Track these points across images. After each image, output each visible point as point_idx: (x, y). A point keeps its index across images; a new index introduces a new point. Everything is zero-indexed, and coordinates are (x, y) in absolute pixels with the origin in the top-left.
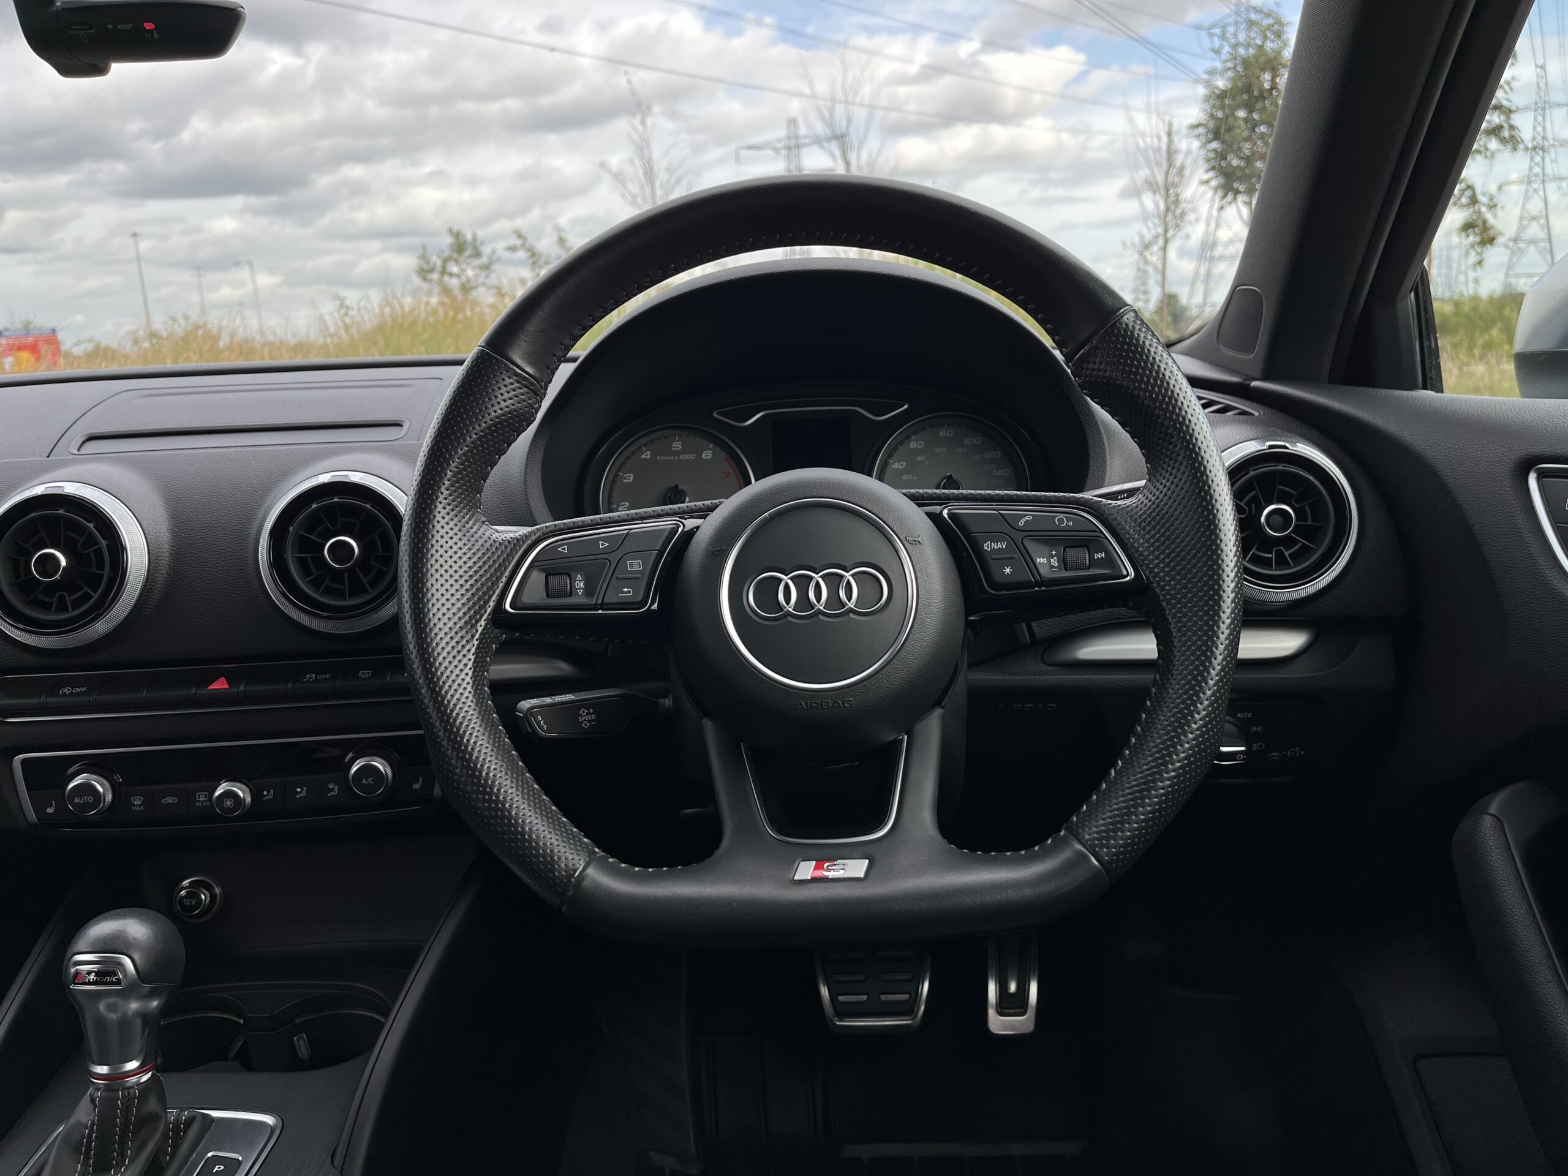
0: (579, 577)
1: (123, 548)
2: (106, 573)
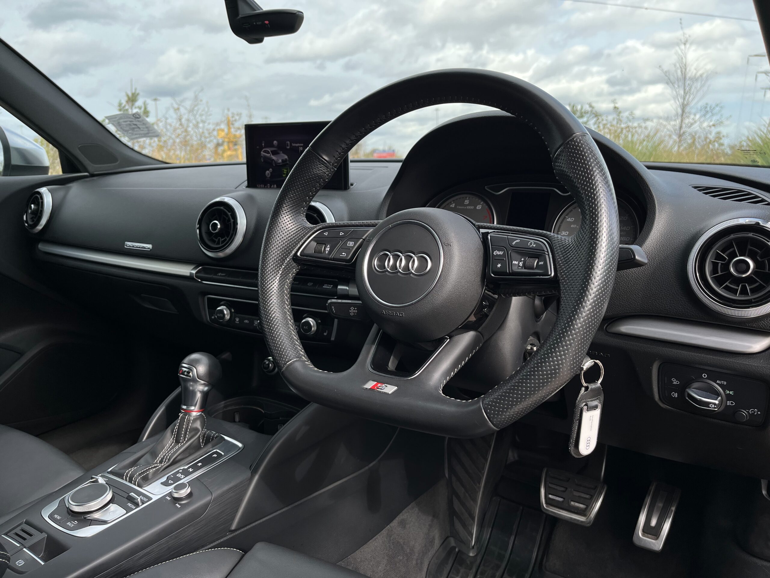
0: (329, 246)
1: (237, 224)
2: (231, 232)
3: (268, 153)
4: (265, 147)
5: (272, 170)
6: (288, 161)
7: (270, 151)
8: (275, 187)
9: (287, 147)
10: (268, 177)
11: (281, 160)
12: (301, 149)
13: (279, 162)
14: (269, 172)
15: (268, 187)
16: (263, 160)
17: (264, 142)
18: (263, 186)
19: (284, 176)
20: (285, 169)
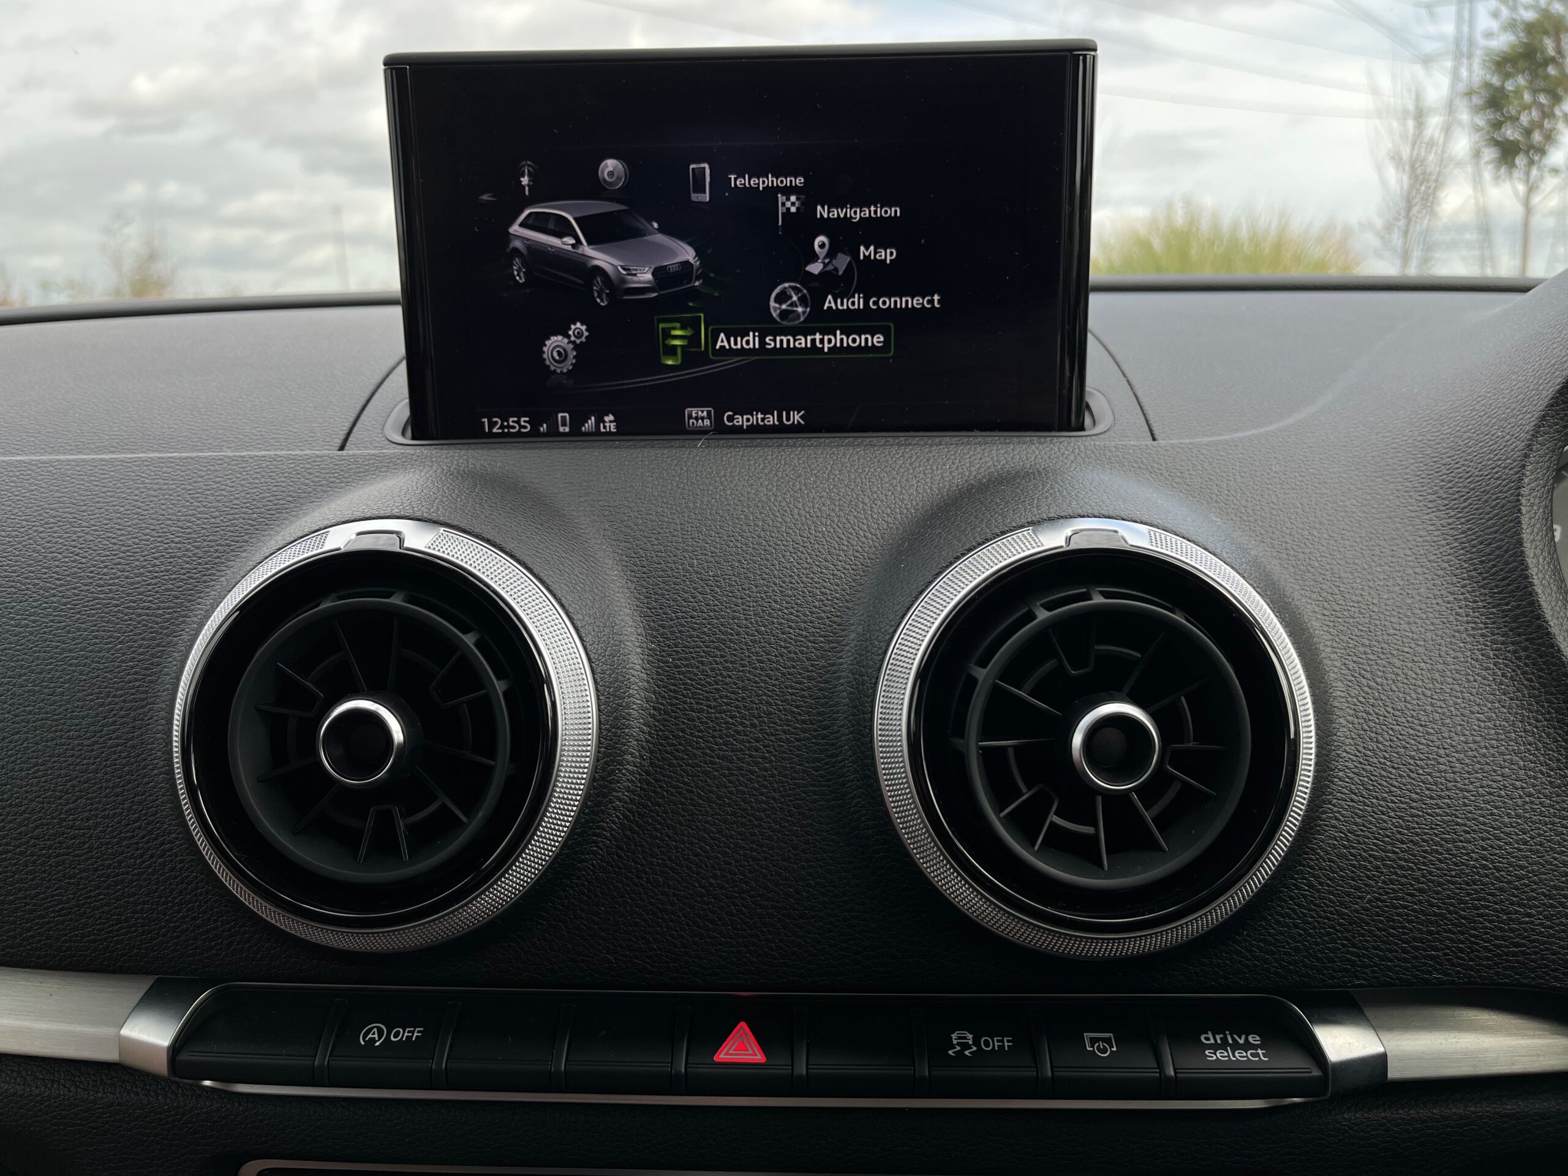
2: (502, 766)
4: (532, 201)
5: (586, 330)
6: (697, 279)
7: (575, 219)
8: (605, 427)
9: (695, 197)
10: (561, 372)
11: (653, 274)
12: (788, 204)
13: (640, 282)
14: (566, 341)
15: (561, 429)
16: (522, 275)
17: (529, 165)
18: (523, 423)
19: (670, 362)
20: (678, 325)
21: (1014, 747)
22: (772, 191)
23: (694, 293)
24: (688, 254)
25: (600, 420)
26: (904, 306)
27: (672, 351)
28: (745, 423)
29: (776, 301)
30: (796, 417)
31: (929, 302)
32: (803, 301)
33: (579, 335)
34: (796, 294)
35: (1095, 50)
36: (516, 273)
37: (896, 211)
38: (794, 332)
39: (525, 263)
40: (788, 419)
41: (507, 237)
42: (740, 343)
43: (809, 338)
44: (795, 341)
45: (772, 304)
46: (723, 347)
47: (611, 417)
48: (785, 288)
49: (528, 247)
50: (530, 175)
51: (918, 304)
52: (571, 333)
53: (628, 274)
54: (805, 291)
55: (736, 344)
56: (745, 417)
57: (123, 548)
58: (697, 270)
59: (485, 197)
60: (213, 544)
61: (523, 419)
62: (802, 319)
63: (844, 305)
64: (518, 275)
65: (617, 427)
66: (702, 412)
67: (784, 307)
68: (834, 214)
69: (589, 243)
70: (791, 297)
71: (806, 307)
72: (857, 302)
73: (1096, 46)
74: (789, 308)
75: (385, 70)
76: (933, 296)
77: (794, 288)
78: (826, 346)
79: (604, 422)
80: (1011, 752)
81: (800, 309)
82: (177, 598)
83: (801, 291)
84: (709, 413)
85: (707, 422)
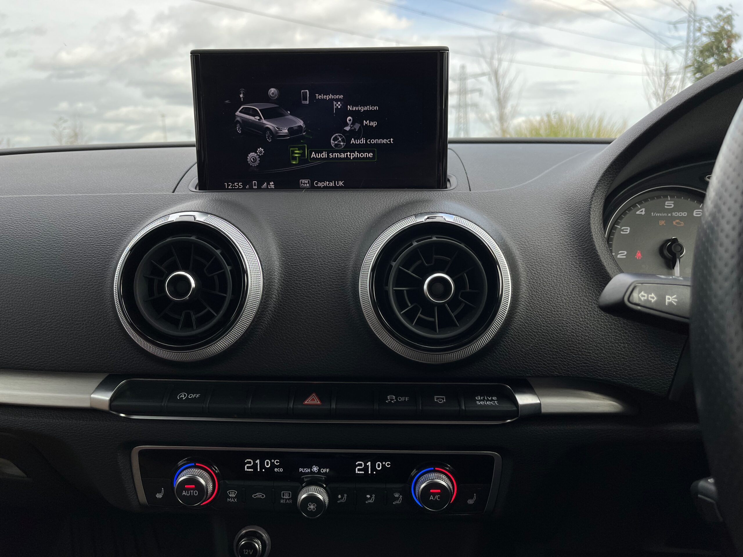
1: (245, 273)
2: (229, 296)
3: (254, 113)
4: (244, 103)
5: (263, 151)
6: (304, 132)
7: (260, 110)
8: (270, 187)
9: (304, 102)
10: (254, 166)
11: (288, 130)
12: (337, 105)
13: (283, 133)
14: (256, 154)
15: (254, 187)
16: (240, 130)
17: (243, 90)
18: (240, 185)
19: (294, 163)
20: (297, 149)
21: (406, 290)
22: (332, 100)
23: (303, 137)
24: (301, 123)
25: (268, 184)
26: (380, 143)
27: (295, 158)
28: (322, 185)
29: (333, 141)
30: (341, 183)
31: (389, 141)
32: (343, 140)
33: (261, 152)
34: (341, 138)
35: (448, 51)
36: (238, 129)
37: (377, 108)
38: (340, 152)
39: (241, 126)
40: (338, 184)
41: (235, 116)
42: (320, 156)
43: (345, 154)
44: (340, 155)
45: (332, 141)
46: (313, 157)
47: (272, 183)
48: (336, 136)
49: (242, 120)
50: (243, 94)
51: (385, 142)
52: (258, 151)
53: (279, 130)
54: (344, 137)
55: (318, 156)
56: (322, 183)
57: (95, 225)
58: (304, 129)
59: (227, 102)
60: (127, 224)
61: (240, 183)
62: (343, 147)
63: (358, 142)
64: (239, 130)
65: (274, 187)
66: (306, 181)
67: (336, 142)
68: (354, 109)
69: (265, 119)
70: (339, 139)
71: (344, 143)
72: (363, 141)
73: (448, 49)
74: (338, 143)
75: (191, 56)
76: (390, 139)
77: (339, 136)
78: (352, 157)
79: (270, 185)
80: (405, 291)
81: (342, 143)
82: (114, 242)
83: (342, 137)
84: (308, 181)
85: (308, 185)
